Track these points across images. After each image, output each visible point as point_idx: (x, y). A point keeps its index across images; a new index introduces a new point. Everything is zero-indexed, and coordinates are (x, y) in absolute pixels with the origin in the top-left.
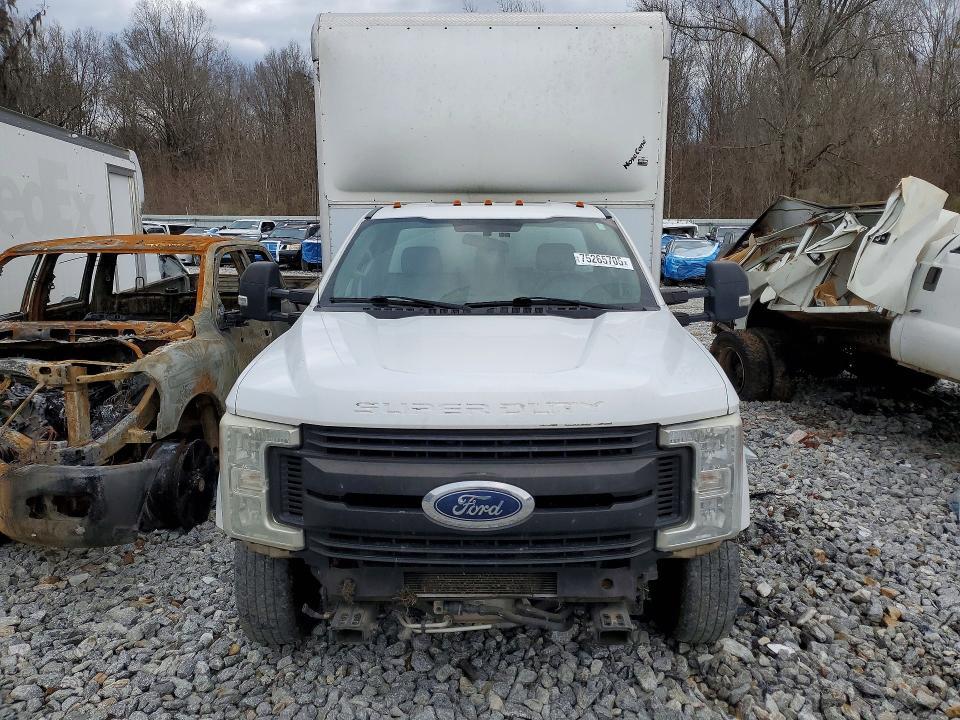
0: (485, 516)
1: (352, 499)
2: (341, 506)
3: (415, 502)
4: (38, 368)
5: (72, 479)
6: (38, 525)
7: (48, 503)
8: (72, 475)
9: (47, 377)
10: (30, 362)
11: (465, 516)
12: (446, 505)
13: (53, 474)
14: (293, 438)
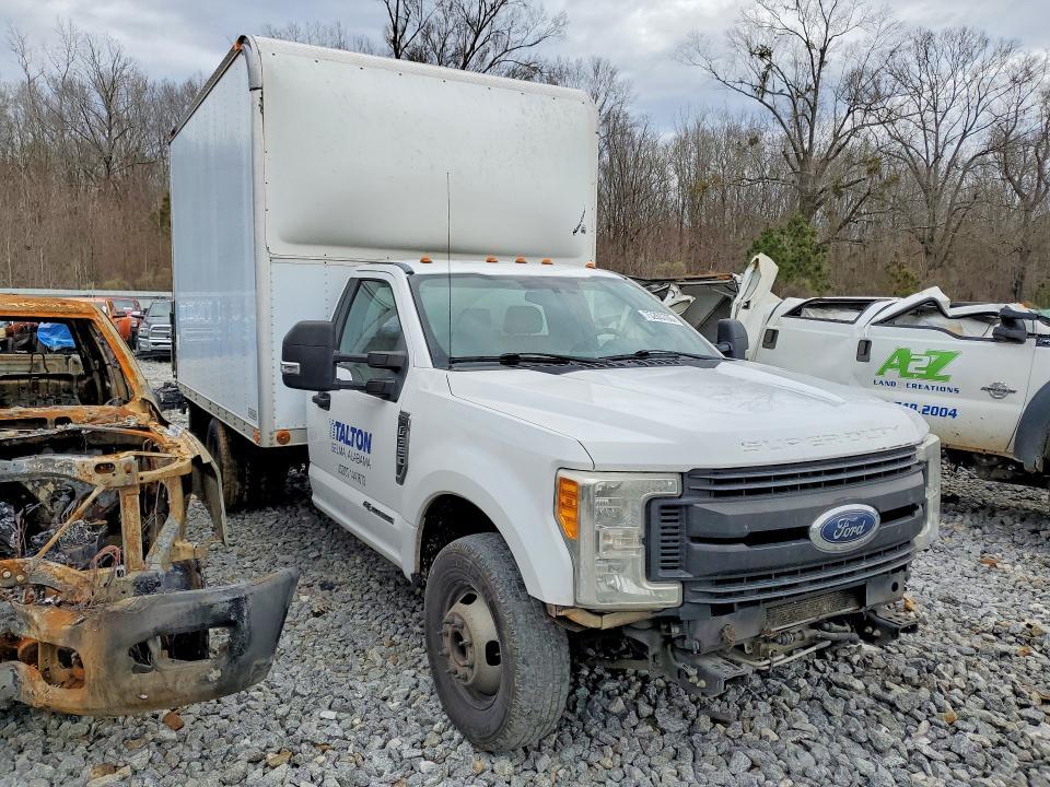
0: (855, 536)
1: (754, 539)
2: (742, 547)
3: (802, 533)
4: (94, 465)
5: (211, 606)
6: (149, 681)
7: (155, 647)
8: (209, 600)
9: (109, 476)
10: (77, 460)
11: (842, 539)
12: (828, 532)
13: (179, 604)
14: (672, 487)
